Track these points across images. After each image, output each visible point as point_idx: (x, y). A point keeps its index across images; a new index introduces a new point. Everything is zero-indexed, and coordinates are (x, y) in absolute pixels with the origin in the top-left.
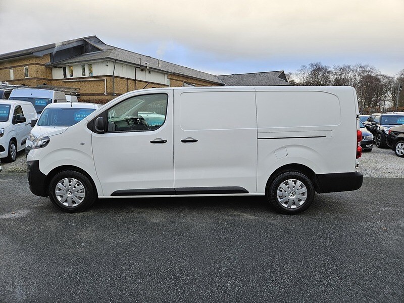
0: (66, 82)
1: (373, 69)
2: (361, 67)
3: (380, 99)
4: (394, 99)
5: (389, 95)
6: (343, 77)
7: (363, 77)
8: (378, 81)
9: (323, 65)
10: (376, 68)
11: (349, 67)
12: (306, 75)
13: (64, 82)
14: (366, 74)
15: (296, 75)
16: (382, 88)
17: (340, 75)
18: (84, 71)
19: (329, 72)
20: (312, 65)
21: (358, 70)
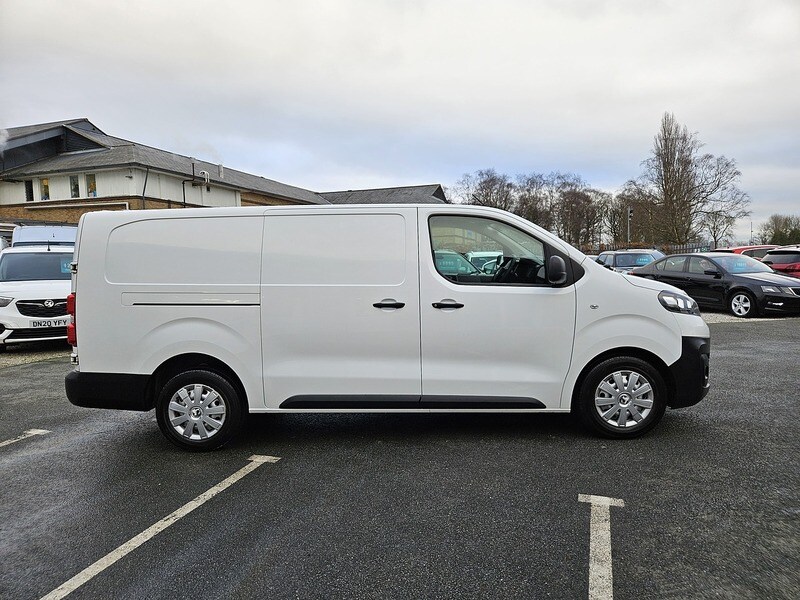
0: (34, 209)
1: (578, 180)
2: (559, 177)
3: (592, 231)
4: (614, 229)
5: (606, 224)
6: (532, 194)
7: (564, 194)
8: (588, 199)
9: (499, 173)
10: (582, 179)
11: (541, 177)
12: (472, 191)
13: (29, 209)
14: (568, 189)
15: (455, 190)
16: (594, 213)
17: (528, 190)
18: (76, 189)
19: (510, 186)
20: (481, 174)
21: (556, 182)
